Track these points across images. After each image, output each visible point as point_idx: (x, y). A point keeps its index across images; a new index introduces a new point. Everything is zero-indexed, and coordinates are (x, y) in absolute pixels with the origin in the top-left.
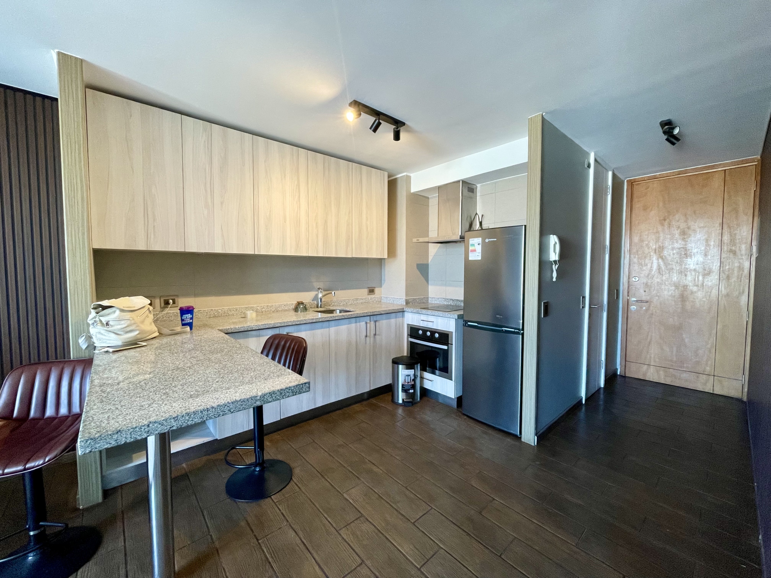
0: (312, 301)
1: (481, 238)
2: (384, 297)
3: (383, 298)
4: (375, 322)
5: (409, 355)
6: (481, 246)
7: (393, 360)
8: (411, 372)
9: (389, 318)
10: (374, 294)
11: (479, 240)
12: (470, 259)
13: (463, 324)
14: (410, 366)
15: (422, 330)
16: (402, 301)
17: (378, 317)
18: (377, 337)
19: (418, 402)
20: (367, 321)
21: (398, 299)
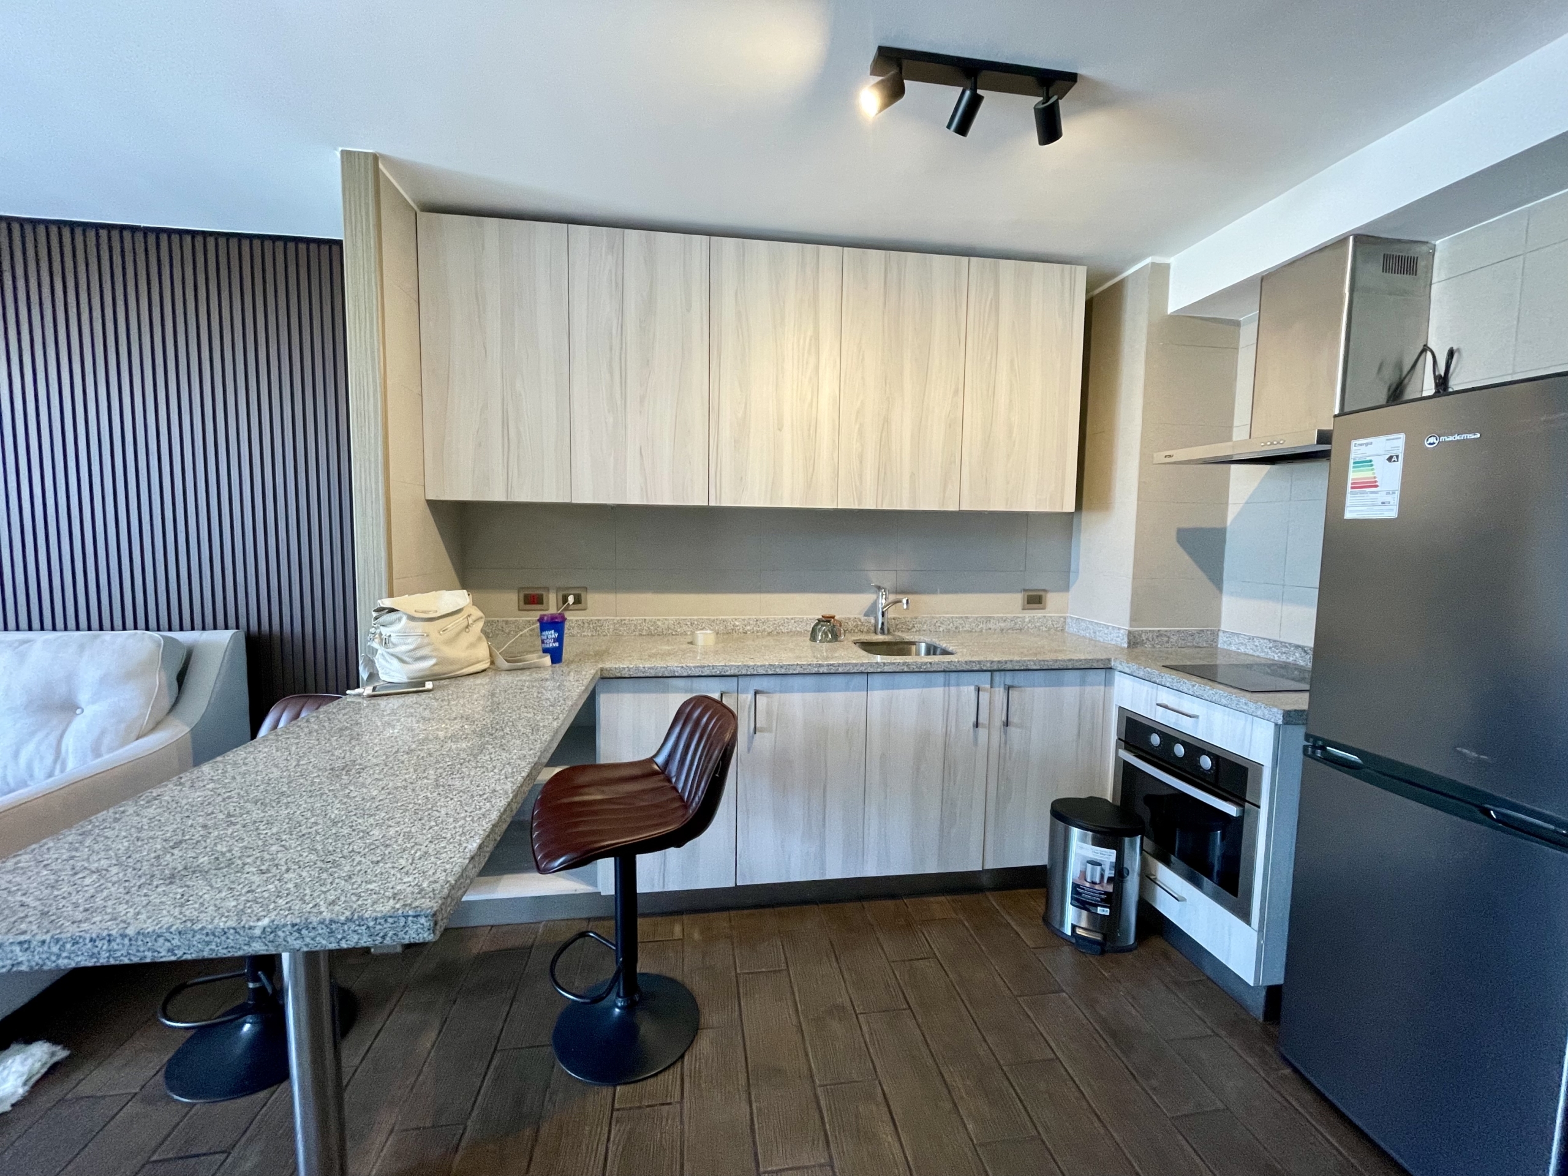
0: (865, 615)
1: (1402, 436)
2: (1071, 618)
3: (1069, 620)
4: (1008, 688)
5: (1118, 803)
6: (1398, 466)
7: (1054, 804)
8: (1108, 856)
9: (1060, 684)
10: (1044, 608)
11: (1397, 443)
12: (1349, 515)
13: (1305, 748)
14: (1105, 837)
15: (1162, 735)
16: (1118, 637)
17: (1020, 678)
18: (1012, 729)
19: (1129, 949)
20: (982, 686)
21: (1108, 627)
